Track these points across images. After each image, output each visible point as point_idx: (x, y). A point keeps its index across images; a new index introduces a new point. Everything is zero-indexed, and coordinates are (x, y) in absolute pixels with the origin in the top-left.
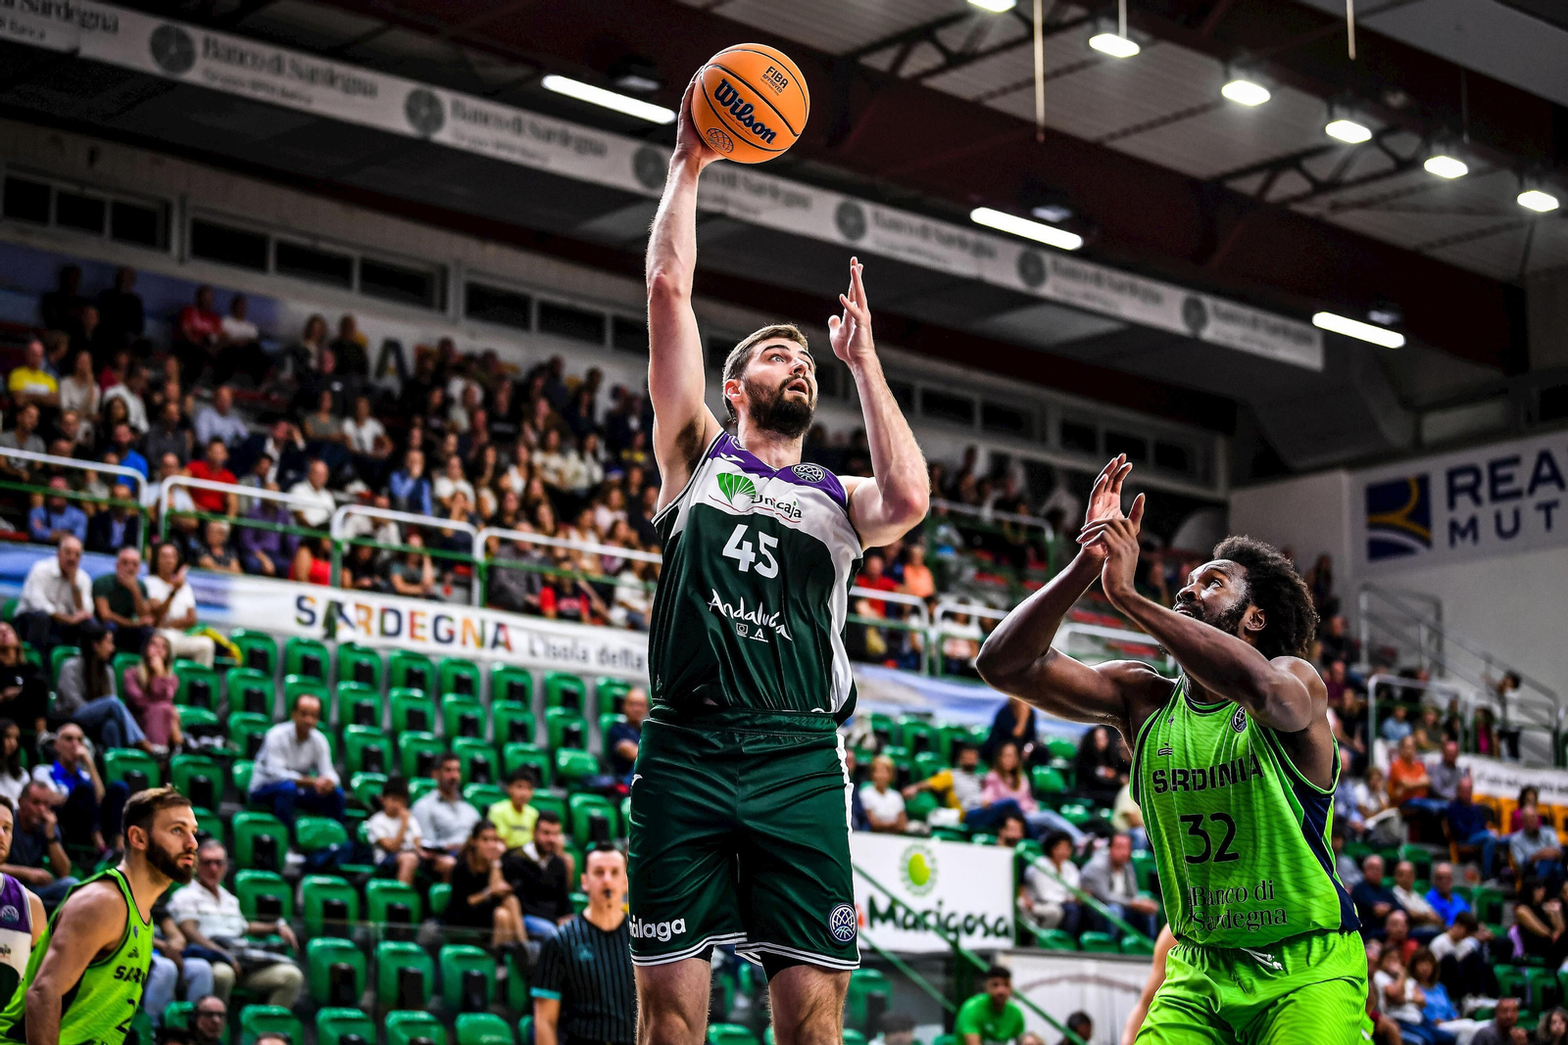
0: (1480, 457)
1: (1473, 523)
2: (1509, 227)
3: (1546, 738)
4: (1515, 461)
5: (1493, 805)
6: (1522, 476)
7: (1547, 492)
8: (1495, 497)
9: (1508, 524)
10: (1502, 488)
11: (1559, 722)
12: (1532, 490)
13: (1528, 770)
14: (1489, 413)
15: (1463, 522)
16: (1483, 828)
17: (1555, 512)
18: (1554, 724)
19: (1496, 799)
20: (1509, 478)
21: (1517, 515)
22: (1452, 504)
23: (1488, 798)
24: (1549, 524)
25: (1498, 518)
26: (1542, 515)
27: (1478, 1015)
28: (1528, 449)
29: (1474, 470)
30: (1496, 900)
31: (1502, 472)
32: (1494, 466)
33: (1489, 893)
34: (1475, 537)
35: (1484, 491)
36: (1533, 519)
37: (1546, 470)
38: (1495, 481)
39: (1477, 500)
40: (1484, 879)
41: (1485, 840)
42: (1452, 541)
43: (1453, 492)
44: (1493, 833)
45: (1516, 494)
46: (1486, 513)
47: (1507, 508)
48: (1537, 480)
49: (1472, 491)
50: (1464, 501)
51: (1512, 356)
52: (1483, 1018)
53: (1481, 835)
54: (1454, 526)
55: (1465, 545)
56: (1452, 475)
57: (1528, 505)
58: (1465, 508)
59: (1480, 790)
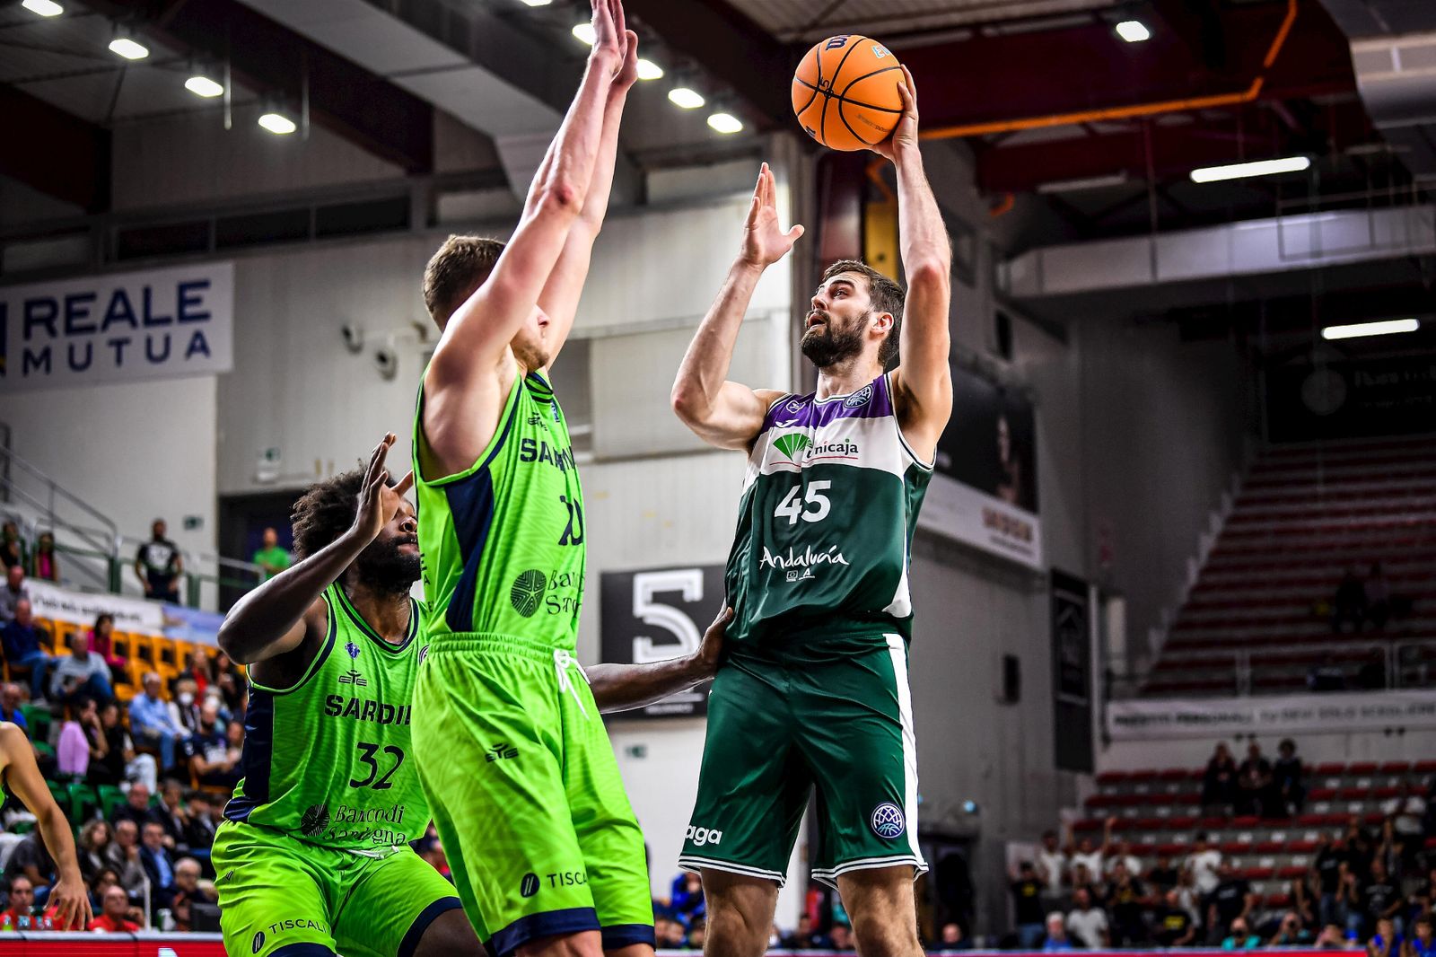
0: (59, 290)
1: (47, 353)
2: (101, 70)
3: (103, 564)
4: (91, 297)
5: (48, 627)
6: (97, 312)
7: (119, 329)
8: (70, 330)
9: (80, 358)
10: (77, 322)
11: (116, 550)
12: (105, 326)
13: (83, 594)
14: (70, 247)
15: (37, 353)
16: (38, 649)
17: (125, 349)
18: (111, 552)
19: (51, 622)
20: (84, 313)
21: (89, 348)
22: (27, 335)
23: (45, 620)
24: (119, 360)
25: (71, 350)
26: (113, 351)
27: (18, 830)
28: (104, 286)
29: (52, 303)
30: (43, 718)
31: (77, 306)
32: (70, 300)
33: (39, 711)
34: (48, 369)
35: (59, 323)
36: (104, 354)
37: (120, 308)
38: (70, 315)
39: (52, 332)
40: (33, 698)
41: (38, 661)
42: (26, 371)
43: (29, 322)
44: (45, 655)
45: (90, 329)
46: (60, 345)
47: (80, 341)
48: (111, 317)
49: (48, 322)
50: (39, 331)
51: (97, 197)
52: (24, 832)
53: (35, 655)
54: (28, 355)
55: (37, 374)
56: (30, 305)
57: (100, 340)
58: (40, 338)
59: (37, 611)
